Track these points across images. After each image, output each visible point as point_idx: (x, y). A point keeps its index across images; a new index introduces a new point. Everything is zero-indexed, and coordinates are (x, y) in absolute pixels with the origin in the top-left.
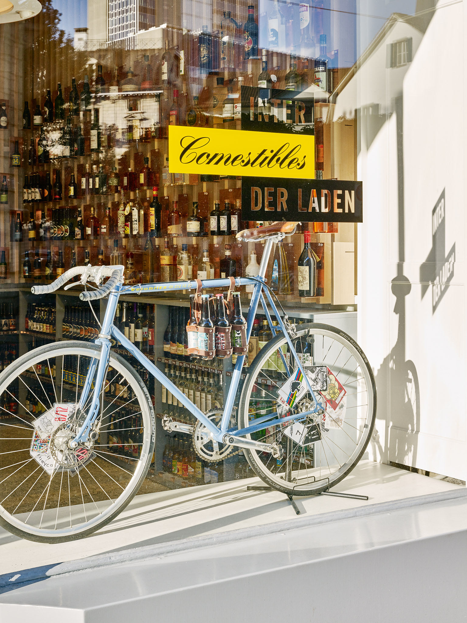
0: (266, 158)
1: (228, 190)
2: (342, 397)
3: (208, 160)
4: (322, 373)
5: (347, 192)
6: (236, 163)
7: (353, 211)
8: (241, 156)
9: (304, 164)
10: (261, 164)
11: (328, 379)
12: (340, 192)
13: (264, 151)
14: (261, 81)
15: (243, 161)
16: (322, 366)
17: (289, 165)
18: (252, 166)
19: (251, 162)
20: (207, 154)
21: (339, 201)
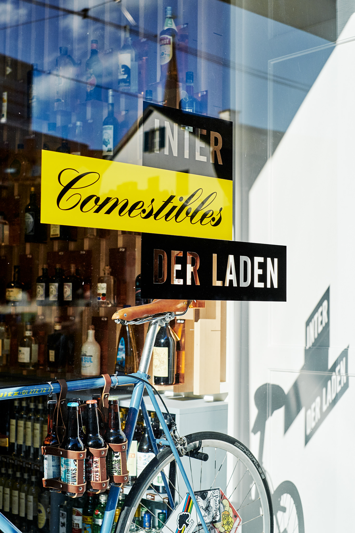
0: (174, 208)
1: (58, 252)
2: (237, 528)
3: (97, 207)
4: (215, 498)
5: (269, 260)
6: (134, 213)
7: (276, 286)
8: (141, 204)
9: (220, 220)
10: (167, 216)
11: (222, 506)
12: (261, 259)
13: (172, 197)
14: (107, 126)
15: (144, 211)
16: (215, 489)
17: (202, 220)
18: (155, 218)
19: (154, 212)
20: (95, 197)
21: (261, 272)
